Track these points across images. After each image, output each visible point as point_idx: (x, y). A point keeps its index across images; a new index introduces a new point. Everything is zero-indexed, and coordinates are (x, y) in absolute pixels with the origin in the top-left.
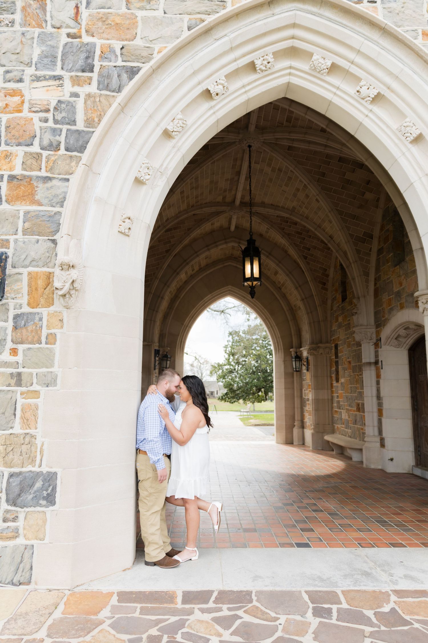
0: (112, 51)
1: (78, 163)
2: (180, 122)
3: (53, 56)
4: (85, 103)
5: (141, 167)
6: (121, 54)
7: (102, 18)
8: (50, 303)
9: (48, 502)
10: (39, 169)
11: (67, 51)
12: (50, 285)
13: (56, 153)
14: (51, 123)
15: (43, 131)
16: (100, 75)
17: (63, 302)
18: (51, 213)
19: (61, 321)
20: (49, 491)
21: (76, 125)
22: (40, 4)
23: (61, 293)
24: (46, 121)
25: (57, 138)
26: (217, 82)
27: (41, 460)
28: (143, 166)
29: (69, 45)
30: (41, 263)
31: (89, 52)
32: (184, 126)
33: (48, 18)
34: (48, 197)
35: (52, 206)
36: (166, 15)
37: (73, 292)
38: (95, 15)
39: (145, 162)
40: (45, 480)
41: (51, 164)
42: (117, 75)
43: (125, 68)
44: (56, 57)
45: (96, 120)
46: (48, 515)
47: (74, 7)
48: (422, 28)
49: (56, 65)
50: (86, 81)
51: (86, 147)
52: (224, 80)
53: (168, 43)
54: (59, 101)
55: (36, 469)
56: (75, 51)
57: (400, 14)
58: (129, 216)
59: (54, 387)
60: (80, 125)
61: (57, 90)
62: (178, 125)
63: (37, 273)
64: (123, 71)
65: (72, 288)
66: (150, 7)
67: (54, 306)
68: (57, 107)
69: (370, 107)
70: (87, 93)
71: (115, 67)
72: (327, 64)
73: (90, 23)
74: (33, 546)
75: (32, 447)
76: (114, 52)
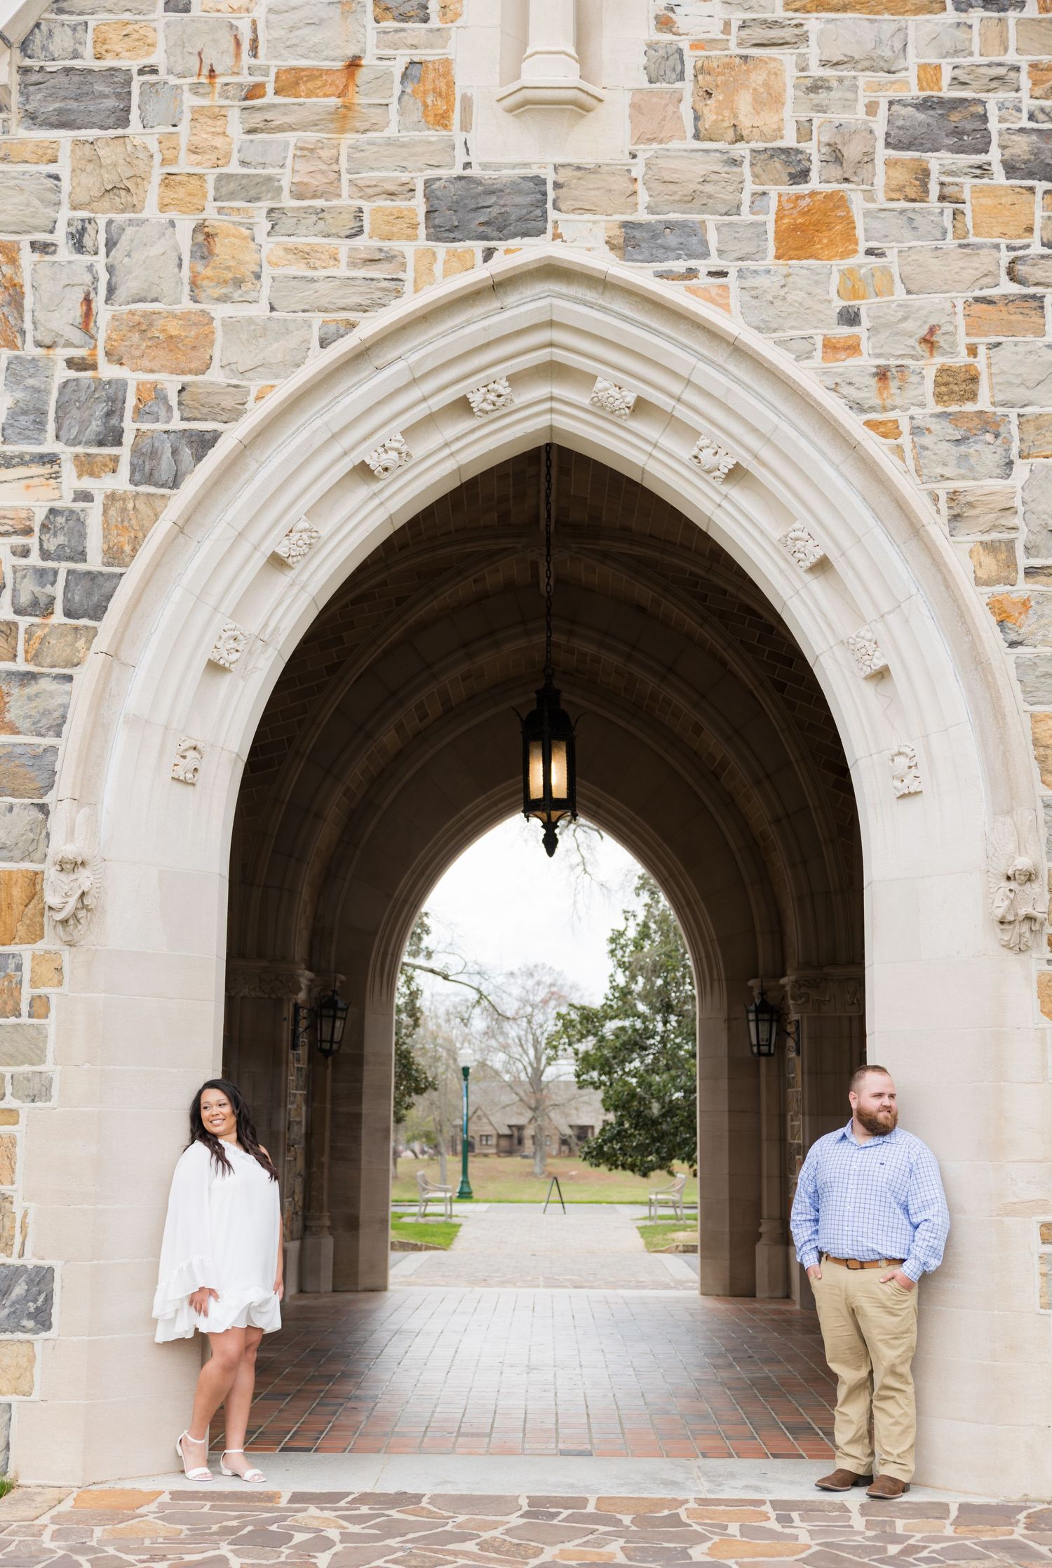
0: (162, 398)
1: (89, 642)
2: (305, 536)
3: (38, 409)
4: (105, 512)
5: (220, 638)
6: (180, 403)
7: (139, 324)
8: (36, 934)
9: (37, 1322)
10: (11, 655)
11: (66, 399)
12: (37, 897)
13: (46, 621)
14: (35, 559)
15: (19, 575)
16: (135, 451)
17: (62, 933)
18: (37, 750)
19: (59, 970)
20: (39, 1303)
21: (85, 561)
22: (10, 295)
23: (59, 916)
24: (25, 553)
25: (49, 589)
26: (384, 446)
27: (23, 1244)
28: (225, 635)
29: (72, 386)
30: (17, 853)
31: (113, 402)
32: (313, 541)
33: (28, 325)
34: (30, 716)
35: (39, 735)
36: (274, 313)
37: (81, 914)
38: (125, 316)
39: (229, 626)
40: (32, 1281)
41: (36, 646)
42: (170, 450)
43: (187, 434)
44: (45, 413)
45: (127, 548)
46: (38, 1348)
47: (81, 300)
48: (825, 332)
49: (43, 430)
50: (106, 465)
51: (106, 608)
52: (400, 441)
53: (277, 376)
54: (52, 511)
55: (14, 1261)
56: (83, 399)
57: (777, 303)
58: (193, 743)
59: (46, 1101)
60: (95, 562)
61: (48, 485)
62: (301, 543)
63: (10, 872)
64: (184, 441)
65: (80, 905)
66: (241, 296)
67: (45, 940)
68: (47, 523)
69: (725, 489)
70: (109, 492)
71: (165, 432)
72: (627, 400)
73: (114, 336)
74: (10, 1405)
75: (5, 1220)
76: (165, 399)
